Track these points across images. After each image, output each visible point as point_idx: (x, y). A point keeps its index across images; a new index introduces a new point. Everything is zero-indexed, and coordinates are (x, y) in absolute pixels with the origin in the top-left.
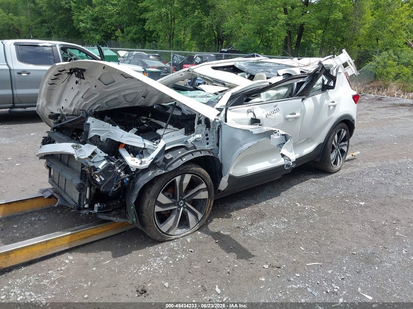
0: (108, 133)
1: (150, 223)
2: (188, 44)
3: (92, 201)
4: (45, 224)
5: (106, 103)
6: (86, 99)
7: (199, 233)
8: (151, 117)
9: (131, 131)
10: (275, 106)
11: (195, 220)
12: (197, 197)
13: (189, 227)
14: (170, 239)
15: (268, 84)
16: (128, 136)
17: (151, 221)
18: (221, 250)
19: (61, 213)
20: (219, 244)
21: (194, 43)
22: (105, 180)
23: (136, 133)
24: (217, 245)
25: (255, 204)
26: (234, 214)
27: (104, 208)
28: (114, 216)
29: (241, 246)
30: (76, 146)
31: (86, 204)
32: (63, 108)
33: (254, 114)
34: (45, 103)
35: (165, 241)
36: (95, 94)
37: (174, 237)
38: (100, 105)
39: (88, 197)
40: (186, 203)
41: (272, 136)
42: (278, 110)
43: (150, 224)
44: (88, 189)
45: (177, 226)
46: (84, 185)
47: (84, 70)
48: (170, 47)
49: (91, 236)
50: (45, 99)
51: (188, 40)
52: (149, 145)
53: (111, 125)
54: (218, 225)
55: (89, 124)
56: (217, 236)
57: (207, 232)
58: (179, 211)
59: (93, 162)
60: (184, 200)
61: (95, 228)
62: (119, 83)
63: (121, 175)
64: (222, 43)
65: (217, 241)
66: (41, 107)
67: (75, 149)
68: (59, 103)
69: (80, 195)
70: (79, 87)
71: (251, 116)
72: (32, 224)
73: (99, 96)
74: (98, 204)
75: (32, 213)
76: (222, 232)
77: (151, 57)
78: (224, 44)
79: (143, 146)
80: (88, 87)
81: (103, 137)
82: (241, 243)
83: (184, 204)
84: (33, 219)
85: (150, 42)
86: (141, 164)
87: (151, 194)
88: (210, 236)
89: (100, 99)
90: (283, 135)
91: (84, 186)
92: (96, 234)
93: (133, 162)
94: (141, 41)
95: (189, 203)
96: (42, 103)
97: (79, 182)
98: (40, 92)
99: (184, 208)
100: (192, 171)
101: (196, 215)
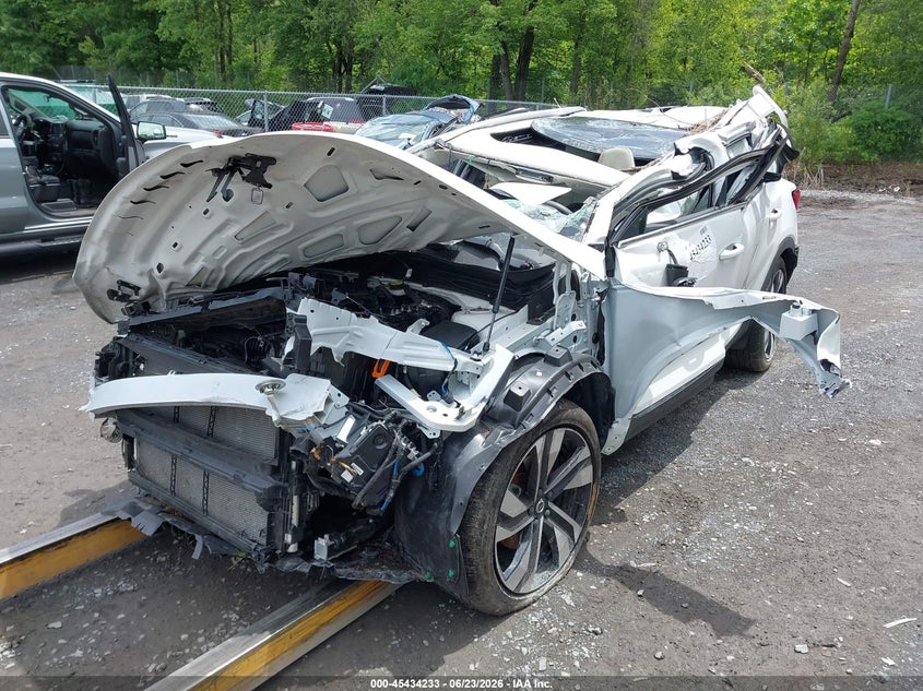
0: (349, 338)
1: (486, 573)
2: (270, 74)
3: (305, 530)
4: (142, 605)
5: (305, 250)
6: (245, 243)
7: (579, 574)
8: (412, 279)
9: (409, 329)
10: (703, 231)
11: (568, 544)
12: (573, 484)
13: (556, 564)
14: (522, 604)
15: (669, 175)
16: (406, 343)
17: (489, 571)
18: (665, 618)
19: (172, 560)
20: (648, 598)
21: (283, 70)
22: (368, 476)
23: (424, 332)
24: (644, 604)
25: (655, 472)
26: (625, 505)
27: (342, 547)
28: (370, 564)
29: (701, 596)
30: (274, 386)
31: (293, 542)
32: (160, 267)
33: (671, 254)
34: (104, 254)
35: (513, 612)
36: (281, 226)
37: (530, 598)
38: (284, 256)
39: (295, 521)
40: (551, 505)
41: (785, 314)
42: (707, 240)
43: (486, 578)
44: (295, 499)
45: (536, 568)
46: (284, 489)
47: (271, 161)
48: (225, 80)
49: (317, 631)
50: (105, 244)
51: (266, 63)
52: (466, 364)
53: (353, 315)
54: (608, 543)
55: (303, 320)
56: (626, 576)
57: (595, 568)
58: (536, 527)
59: (326, 426)
60: (546, 498)
61: (325, 605)
62: (359, 195)
63: (410, 456)
64: (349, 70)
65: (640, 593)
66: (91, 267)
67: (268, 393)
68: (145, 255)
69: (270, 518)
70: (230, 210)
71: (665, 260)
72: (105, 608)
73: (294, 229)
74: (326, 536)
75: (83, 572)
76: (633, 564)
77: (193, 106)
78: (353, 73)
79: (449, 367)
80: (264, 207)
81: (338, 349)
82: (697, 588)
83: (547, 508)
84: (98, 592)
85: (172, 68)
86: (458, 418)
87: (487, 497)
88: (613, 581)
89: (288, 241)
90: (813, 311)
91: (285, 494)
92: (328, 622)
93: (434, 415)
94: (149, 65)
95: (555, 502)
96: (93, 260)
97: (271, 485)
98: (95, 224)
99: (545, 517)
100: (566, 419)
101: (569, 530)
